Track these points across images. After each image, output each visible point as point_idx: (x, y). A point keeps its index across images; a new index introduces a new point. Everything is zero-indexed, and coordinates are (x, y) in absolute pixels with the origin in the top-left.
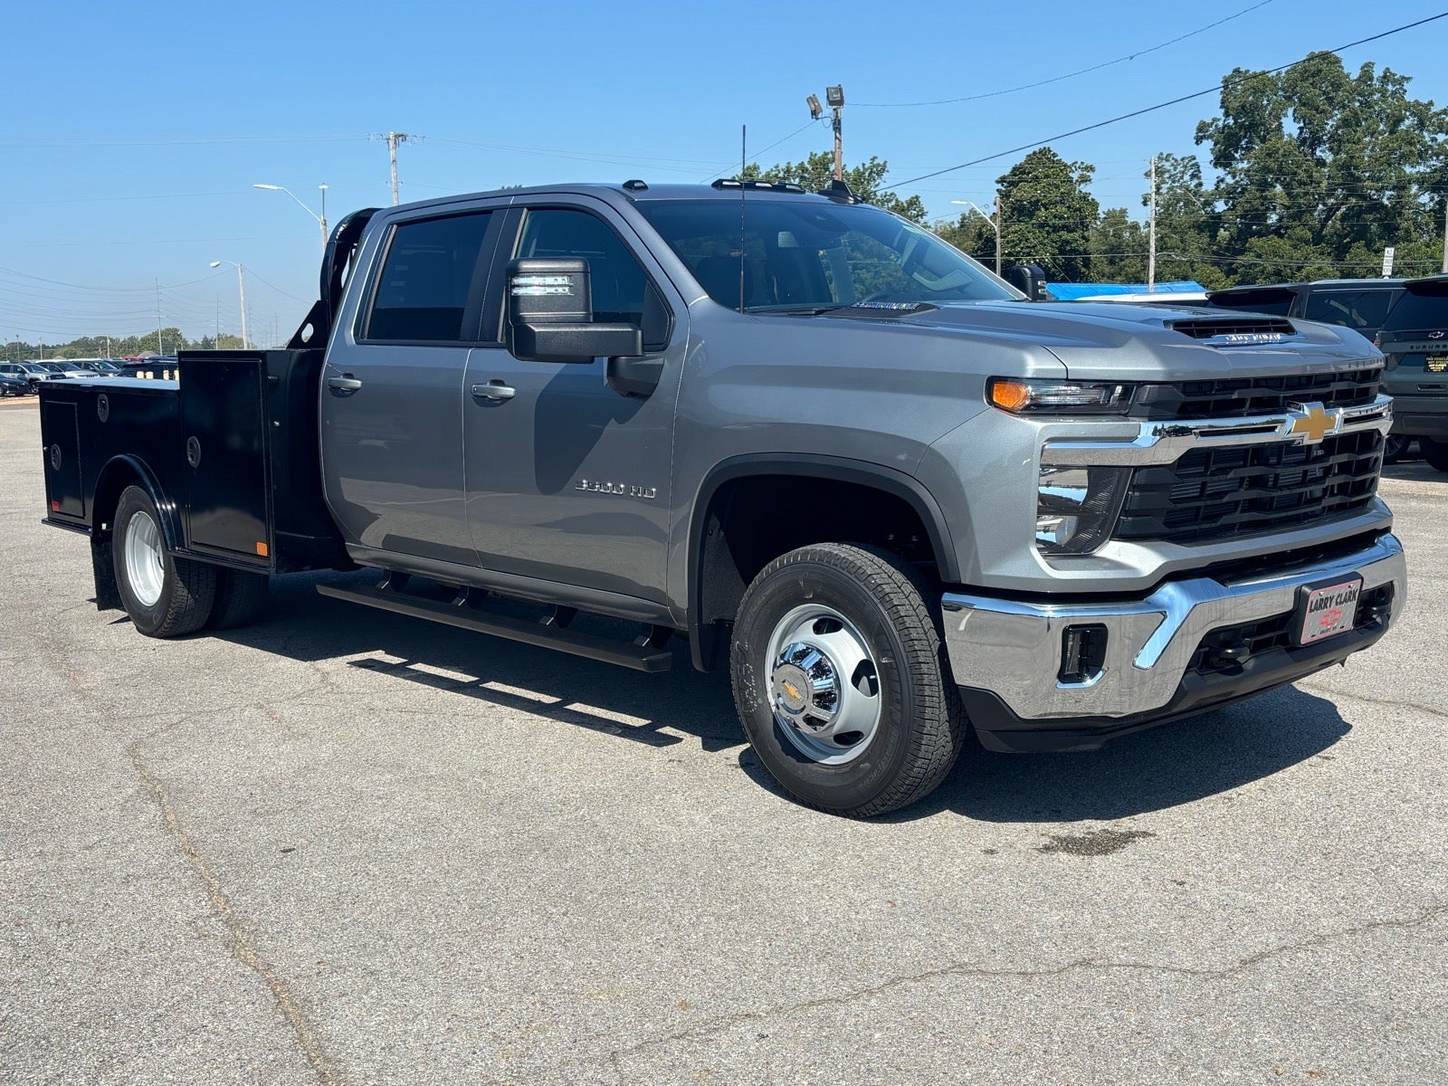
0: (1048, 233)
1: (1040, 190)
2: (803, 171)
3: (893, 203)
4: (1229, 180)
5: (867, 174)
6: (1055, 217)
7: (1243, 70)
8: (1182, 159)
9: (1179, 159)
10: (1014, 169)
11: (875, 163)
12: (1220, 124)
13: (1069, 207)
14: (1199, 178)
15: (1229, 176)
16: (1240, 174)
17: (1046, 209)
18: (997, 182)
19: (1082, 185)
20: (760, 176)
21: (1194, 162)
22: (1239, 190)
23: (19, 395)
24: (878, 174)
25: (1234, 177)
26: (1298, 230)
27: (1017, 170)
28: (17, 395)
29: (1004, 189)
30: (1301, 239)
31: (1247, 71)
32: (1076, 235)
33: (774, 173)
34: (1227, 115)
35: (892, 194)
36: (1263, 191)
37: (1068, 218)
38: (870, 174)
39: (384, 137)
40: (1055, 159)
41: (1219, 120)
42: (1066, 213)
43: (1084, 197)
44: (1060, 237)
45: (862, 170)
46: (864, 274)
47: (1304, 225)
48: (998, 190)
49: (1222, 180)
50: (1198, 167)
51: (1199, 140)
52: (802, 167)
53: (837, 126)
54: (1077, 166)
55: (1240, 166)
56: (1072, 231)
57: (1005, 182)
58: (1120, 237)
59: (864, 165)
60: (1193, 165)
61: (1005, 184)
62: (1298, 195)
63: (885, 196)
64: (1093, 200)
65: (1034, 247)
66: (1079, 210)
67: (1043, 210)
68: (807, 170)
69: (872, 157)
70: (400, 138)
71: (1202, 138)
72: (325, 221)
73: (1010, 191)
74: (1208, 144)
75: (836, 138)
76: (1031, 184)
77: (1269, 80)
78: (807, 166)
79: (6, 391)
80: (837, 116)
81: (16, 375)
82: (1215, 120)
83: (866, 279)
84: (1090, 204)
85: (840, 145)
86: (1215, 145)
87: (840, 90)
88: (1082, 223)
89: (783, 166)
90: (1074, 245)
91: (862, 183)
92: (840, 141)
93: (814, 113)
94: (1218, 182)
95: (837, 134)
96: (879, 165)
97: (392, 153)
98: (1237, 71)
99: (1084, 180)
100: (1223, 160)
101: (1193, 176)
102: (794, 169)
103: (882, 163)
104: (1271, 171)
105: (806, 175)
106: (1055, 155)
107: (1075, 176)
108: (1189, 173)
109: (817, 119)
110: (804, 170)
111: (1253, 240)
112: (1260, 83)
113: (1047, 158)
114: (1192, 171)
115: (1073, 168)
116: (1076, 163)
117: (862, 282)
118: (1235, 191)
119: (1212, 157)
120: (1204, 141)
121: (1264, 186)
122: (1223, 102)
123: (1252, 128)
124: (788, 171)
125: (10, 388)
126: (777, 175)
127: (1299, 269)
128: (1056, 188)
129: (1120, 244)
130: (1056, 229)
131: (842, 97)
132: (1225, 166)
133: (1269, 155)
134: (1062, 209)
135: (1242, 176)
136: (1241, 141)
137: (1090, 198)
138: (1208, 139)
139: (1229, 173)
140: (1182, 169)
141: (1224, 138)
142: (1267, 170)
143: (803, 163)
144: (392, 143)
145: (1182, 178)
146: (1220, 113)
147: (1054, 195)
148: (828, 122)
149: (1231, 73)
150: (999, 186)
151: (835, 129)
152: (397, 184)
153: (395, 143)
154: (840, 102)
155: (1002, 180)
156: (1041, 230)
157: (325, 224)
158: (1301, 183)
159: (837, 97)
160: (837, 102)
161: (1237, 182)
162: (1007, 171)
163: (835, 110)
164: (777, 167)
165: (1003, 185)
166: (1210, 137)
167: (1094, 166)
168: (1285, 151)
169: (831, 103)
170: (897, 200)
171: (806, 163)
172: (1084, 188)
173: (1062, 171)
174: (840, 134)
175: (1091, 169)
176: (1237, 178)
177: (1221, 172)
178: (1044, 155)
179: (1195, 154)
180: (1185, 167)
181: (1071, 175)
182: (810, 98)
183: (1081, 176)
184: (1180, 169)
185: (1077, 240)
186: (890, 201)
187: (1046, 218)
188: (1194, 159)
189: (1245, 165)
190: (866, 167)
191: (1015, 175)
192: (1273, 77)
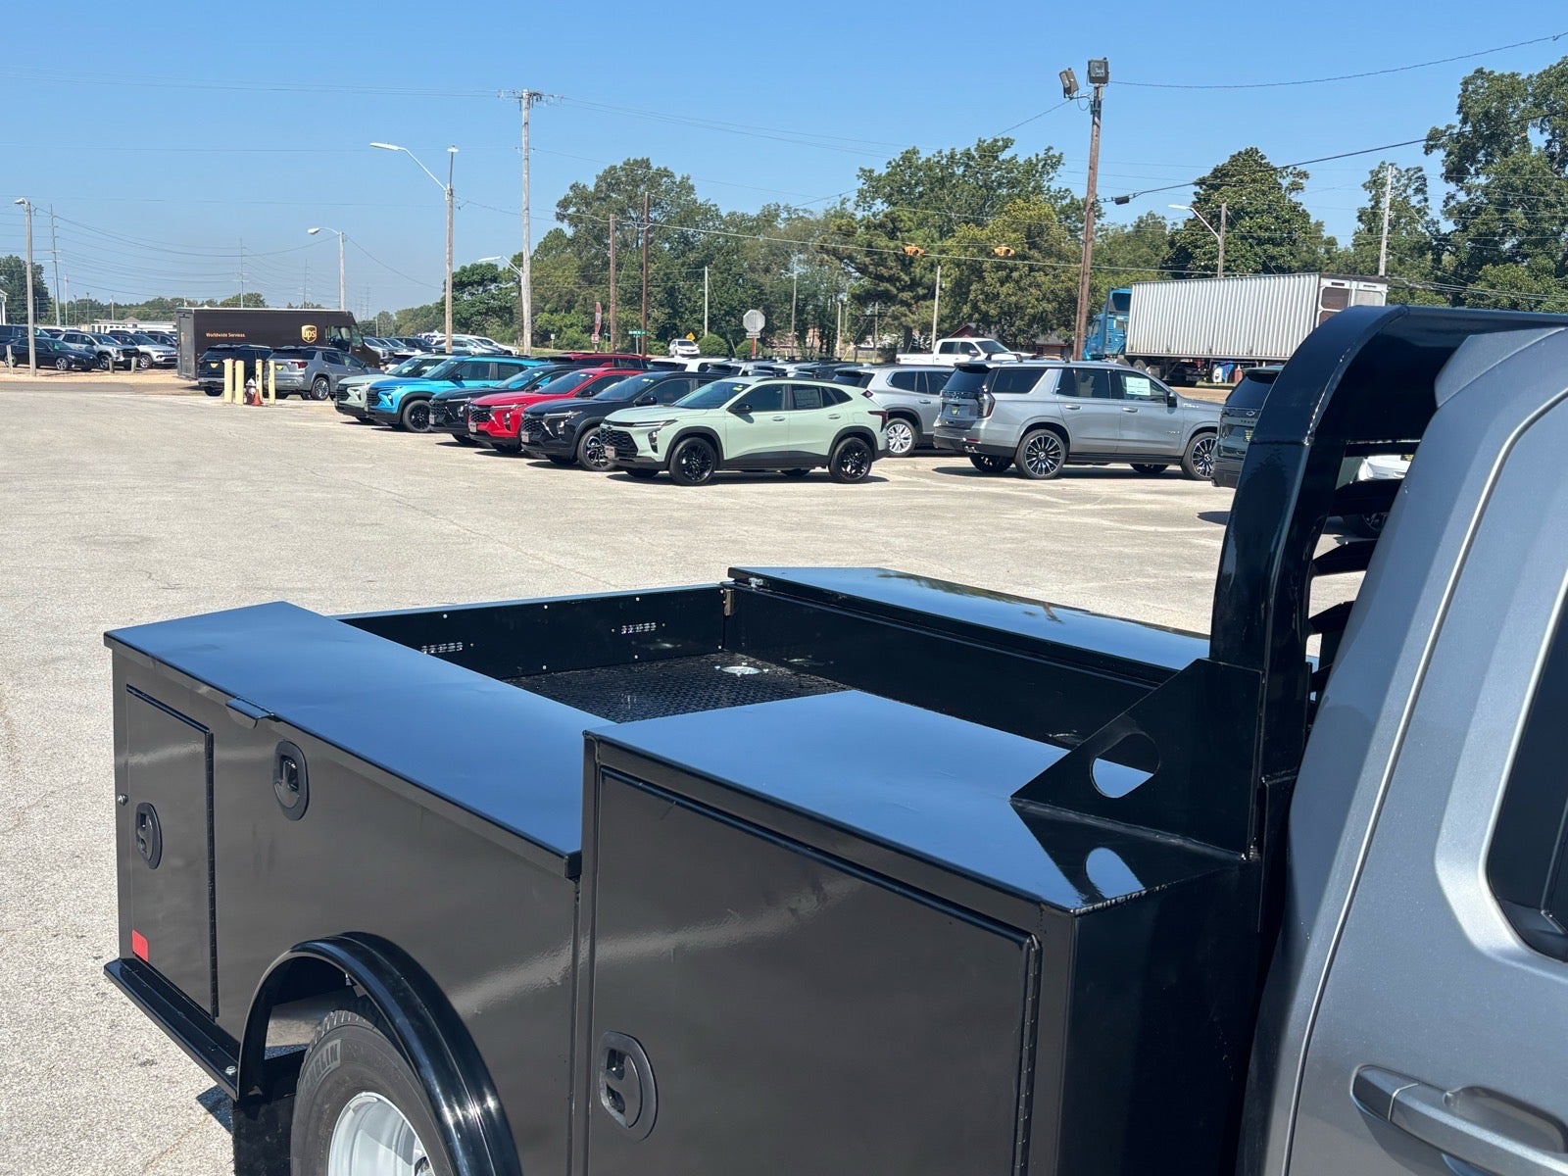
0: (1251, 246)
1: (1245, 195)
2: (969, 159)
3: (1068, 201)
4: (1462, 197)
5: (1040, 166)
6: (1260, 228)
7: (1487, 70)
8: (1407, 171)
9: (1403, 170)
10: (1216, 170)
11: (1050, 154)
12: (1456, 131)
13: (1277, 218)
14: (1424, 193)
15: (1463, 193)
16: (1476, 191)
17: (1251, 218)
18: (1196, 184)
19: (1293, 194)
20: (920, 162)
21: (1419, 174)
22: (1474, 209)
23: (87, 370)
24: (1052, 167)
25: (1468, 195)
26: (1539, 259)
27: (1220, 173)
28: (84, 370)
29: (1202, 192)
30: (1544, 270)
31: (1492, 72)
32: (1284, 250)
33: (936, 159)
34: (1464, 121)
35: (1067, 190)
36: (1503, 212)
37: (1275, 230)
38: (1043, 166)
39: (517, 95)
40: (1263, 162)
41: (1454, 127)
42: (1273, 224)
43: (1294, 208)
44: (1265, 251)
45: (1034, 162)
46: (1040, 277)
47: (1547, 254)
48: (1195, 193)
49: (1453, 197)
50: (1425, 180)
51: (1428, 150)
52: (968, 155)
53: (1096, 109)
54: (1289, 171)
55: (1477, 181)
56: (1279, 245)
57: (1204, 184)
58: (1314, 253)
59: (1037, 155)
60: (1419, 178)
61: (1204, 187)
62: (1541, 219)
63: (1059, 193)
64: (1304, 211)
65: (1234, 261)
66: (1288, 221)
67: (1247, 219)
68: (974, 157)
69: (1046, 147)
70: (535, 98)
71: (1432, 147)
72: (451, 190)
73: (1210, 195)
74: (1439, 155)
75: (1094, 123)
76: (1235, 189)
77: (1519, 83)
78: (975, 153)
79: (71, 364)
80: (1097, 97)
81: (84, 346)
82: (1449, 127)
83: (1044, 283)
84: (1300, 215)
85: (1098, 132)
86: (1448, 155)
87: (1105, 64)
88: (1290, 238)
89: (946, 152)
90: (1280, 261)
91: (1034, 176)
92: (1098, 127)
93: (1068, 91)
94: (1448, 198)
95: (1096, 119)
96: (1054, 156)
97: (524, 113)
98: (1480, 71)
99: (1296, 187)
100: (1455, 173)
101: (1418, 191)
102: (958, 156)
103: (1057, 155)
104: (1515, 189)
105: (972, 163)
106: (1262, 157)
107: (1285, 183)
108: (1413, 187)
109: (1071, 98)
110: (970, 157)
111: (1488, 267)
112: (1508, 88)
113: (1254, 160)
114: (1417, 184)
115: (1284, 174)
116: (1288, 167)
117: (1039, 286)
118: (1468, 210)
119: (1444, 170)
120: (1435, 151)
121: (1503, 206)
122: (1460, 107)
123: (1493, 138)
124: (952, 156)
125: (76, 362)
126: (938, 162)
127: (1539, 303)
128: (1264, 195)
129: (1315, 261)
130: (1260, 242)
131: (1107, 73)
132: (1459, 180)
133: (1514, 171)
134: (1268, 220)
135: (1479, 193)
136: (1478, 152)
137: (1300, 209)
138: (1438, 148)
139: (1462, 189)
140: (1406, 182)
141: (1460, 149)
142: (1509, 187)
143: (969, 149)
144: (524, 103)
145: (1405, 191)
146: (1456, 120)
147: (1260, 203)
148: (1085, 103)
149: (1472, 73)
150: (1197, 189)
151: (1093, 112)
152: (527, 150)
153: (529, 103)
154: (1104, 80)
155: (1201, 183)
156: (1244, 241)
157: (452, 194)
158: (1549, 205)
159: (1101, 72)
160: (1099, 79)
161: (1471, 200)
162: (1207, 173)
163: (1097, 88)
164: (940, 152)
165: (1201, 188)
166: (1443, 146)
167: (1308, 172)
168: (1533, 167)
169: (1092, 80)
170: (1072, 197)
171: (972, 150)
172: (1295, 197)
173: (1271, 176)
174: (1099, 118)
175: (1305, 175)
176: (1472, 196)
177: (1452, 187)
178: (1250, 156)
179: (1422, 165)
180: (1410, 179)
181: (1280, 180)
182: (1065, 72)
183: (1293, 183)
184: (1404, 181)
185: (1284, 256)
186: (1063, 198)
187: (1251, 228)
188: (1421, 170)
189: (1482, 180)
190: (1039, 157)
191: (1216, 177)
192: (1523, 80)
